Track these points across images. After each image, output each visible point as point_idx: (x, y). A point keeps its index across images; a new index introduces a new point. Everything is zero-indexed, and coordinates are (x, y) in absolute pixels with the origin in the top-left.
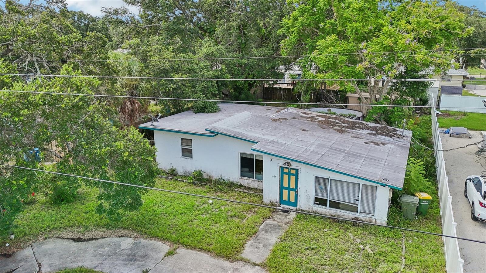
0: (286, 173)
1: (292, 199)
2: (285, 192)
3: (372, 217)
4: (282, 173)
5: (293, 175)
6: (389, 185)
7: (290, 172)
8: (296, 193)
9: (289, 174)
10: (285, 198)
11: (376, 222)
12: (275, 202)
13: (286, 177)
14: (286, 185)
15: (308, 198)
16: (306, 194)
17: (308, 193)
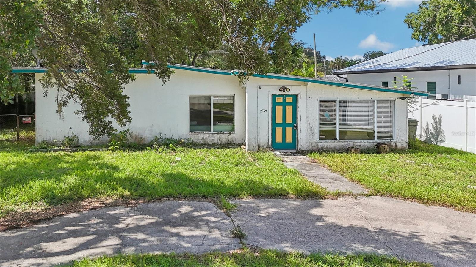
0: (279, 104)
1: (289, 139)
2: (279, 130)
3: (392, 140)
4: (274, 104)
5: (289, 104)
6: (415, 92)
7: (284, 100)
8: (295, 129)
9: (284, 104)
10: (279, 139)
11: (396, 146)
12: (265, 147)
13: (279, 109)
14: (279, 120)
15: (312, 131)
16: (309, 127)
17: (311, 125)
